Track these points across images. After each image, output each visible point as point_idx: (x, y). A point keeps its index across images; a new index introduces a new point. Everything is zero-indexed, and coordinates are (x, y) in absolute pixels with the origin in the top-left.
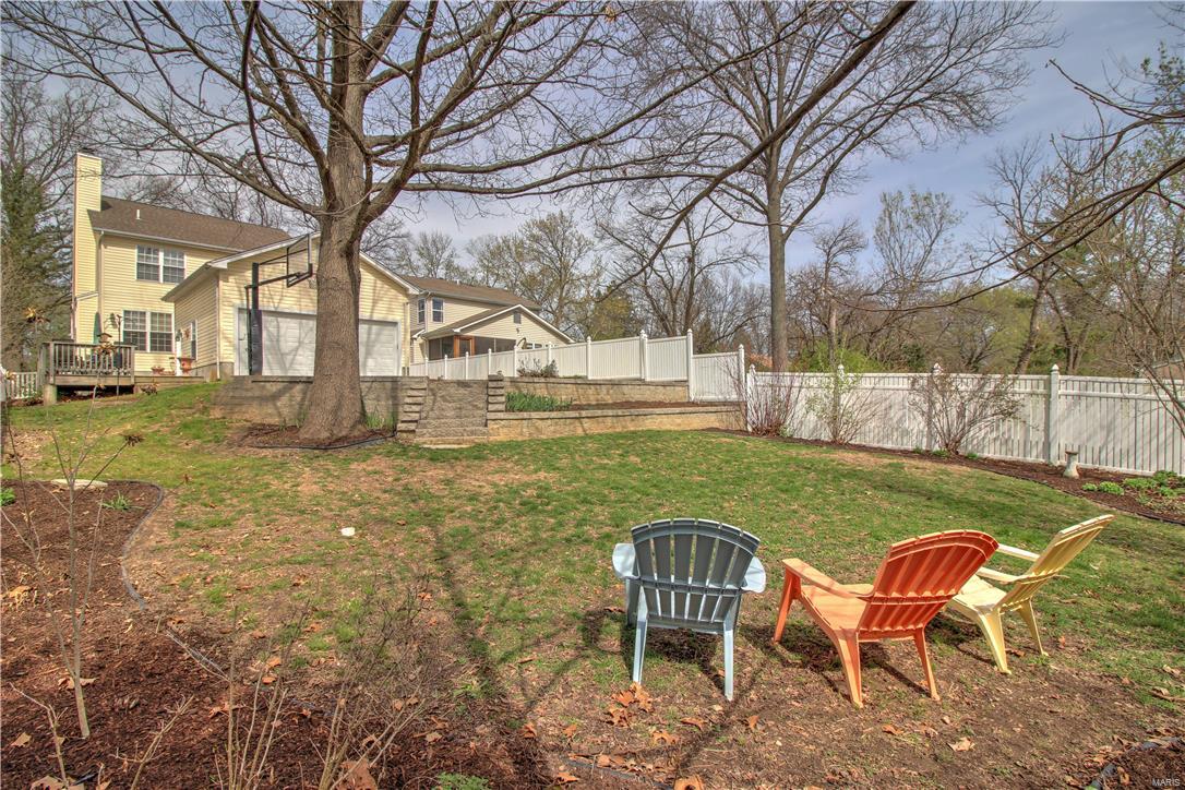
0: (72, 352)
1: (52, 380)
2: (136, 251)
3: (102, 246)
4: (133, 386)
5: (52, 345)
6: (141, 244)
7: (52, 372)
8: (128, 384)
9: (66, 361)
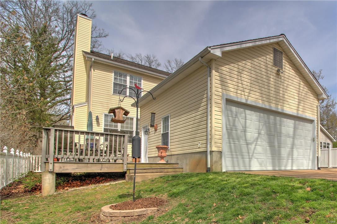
0: (72, 138)
1: (51, 167)
2: (113, 74)
3: (92, 70)
4: (126, 173)
5: (53, 131)
6: (117, 70)
7: (51, 160)
8: (122, 171)
9: (65, 148)
